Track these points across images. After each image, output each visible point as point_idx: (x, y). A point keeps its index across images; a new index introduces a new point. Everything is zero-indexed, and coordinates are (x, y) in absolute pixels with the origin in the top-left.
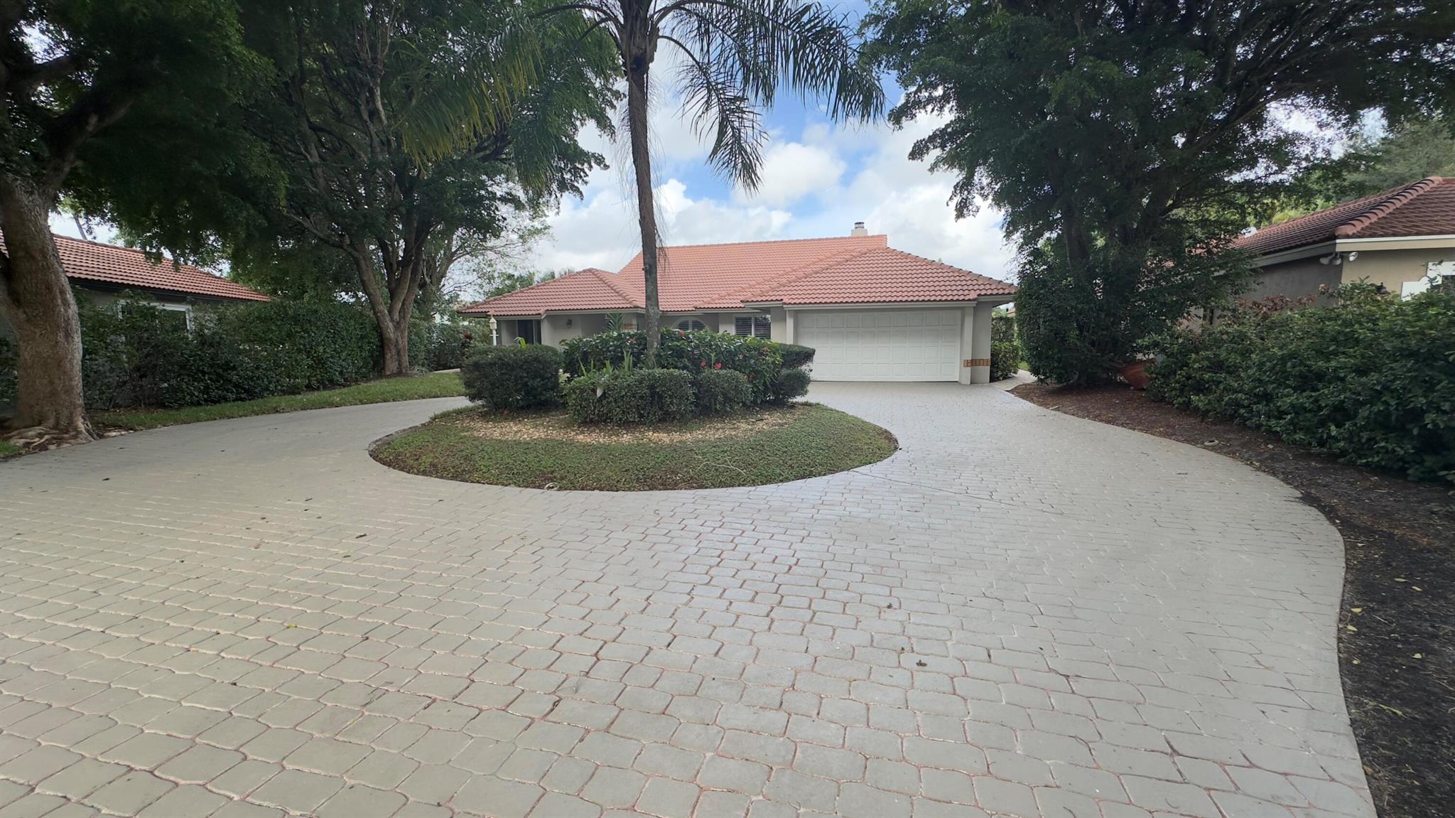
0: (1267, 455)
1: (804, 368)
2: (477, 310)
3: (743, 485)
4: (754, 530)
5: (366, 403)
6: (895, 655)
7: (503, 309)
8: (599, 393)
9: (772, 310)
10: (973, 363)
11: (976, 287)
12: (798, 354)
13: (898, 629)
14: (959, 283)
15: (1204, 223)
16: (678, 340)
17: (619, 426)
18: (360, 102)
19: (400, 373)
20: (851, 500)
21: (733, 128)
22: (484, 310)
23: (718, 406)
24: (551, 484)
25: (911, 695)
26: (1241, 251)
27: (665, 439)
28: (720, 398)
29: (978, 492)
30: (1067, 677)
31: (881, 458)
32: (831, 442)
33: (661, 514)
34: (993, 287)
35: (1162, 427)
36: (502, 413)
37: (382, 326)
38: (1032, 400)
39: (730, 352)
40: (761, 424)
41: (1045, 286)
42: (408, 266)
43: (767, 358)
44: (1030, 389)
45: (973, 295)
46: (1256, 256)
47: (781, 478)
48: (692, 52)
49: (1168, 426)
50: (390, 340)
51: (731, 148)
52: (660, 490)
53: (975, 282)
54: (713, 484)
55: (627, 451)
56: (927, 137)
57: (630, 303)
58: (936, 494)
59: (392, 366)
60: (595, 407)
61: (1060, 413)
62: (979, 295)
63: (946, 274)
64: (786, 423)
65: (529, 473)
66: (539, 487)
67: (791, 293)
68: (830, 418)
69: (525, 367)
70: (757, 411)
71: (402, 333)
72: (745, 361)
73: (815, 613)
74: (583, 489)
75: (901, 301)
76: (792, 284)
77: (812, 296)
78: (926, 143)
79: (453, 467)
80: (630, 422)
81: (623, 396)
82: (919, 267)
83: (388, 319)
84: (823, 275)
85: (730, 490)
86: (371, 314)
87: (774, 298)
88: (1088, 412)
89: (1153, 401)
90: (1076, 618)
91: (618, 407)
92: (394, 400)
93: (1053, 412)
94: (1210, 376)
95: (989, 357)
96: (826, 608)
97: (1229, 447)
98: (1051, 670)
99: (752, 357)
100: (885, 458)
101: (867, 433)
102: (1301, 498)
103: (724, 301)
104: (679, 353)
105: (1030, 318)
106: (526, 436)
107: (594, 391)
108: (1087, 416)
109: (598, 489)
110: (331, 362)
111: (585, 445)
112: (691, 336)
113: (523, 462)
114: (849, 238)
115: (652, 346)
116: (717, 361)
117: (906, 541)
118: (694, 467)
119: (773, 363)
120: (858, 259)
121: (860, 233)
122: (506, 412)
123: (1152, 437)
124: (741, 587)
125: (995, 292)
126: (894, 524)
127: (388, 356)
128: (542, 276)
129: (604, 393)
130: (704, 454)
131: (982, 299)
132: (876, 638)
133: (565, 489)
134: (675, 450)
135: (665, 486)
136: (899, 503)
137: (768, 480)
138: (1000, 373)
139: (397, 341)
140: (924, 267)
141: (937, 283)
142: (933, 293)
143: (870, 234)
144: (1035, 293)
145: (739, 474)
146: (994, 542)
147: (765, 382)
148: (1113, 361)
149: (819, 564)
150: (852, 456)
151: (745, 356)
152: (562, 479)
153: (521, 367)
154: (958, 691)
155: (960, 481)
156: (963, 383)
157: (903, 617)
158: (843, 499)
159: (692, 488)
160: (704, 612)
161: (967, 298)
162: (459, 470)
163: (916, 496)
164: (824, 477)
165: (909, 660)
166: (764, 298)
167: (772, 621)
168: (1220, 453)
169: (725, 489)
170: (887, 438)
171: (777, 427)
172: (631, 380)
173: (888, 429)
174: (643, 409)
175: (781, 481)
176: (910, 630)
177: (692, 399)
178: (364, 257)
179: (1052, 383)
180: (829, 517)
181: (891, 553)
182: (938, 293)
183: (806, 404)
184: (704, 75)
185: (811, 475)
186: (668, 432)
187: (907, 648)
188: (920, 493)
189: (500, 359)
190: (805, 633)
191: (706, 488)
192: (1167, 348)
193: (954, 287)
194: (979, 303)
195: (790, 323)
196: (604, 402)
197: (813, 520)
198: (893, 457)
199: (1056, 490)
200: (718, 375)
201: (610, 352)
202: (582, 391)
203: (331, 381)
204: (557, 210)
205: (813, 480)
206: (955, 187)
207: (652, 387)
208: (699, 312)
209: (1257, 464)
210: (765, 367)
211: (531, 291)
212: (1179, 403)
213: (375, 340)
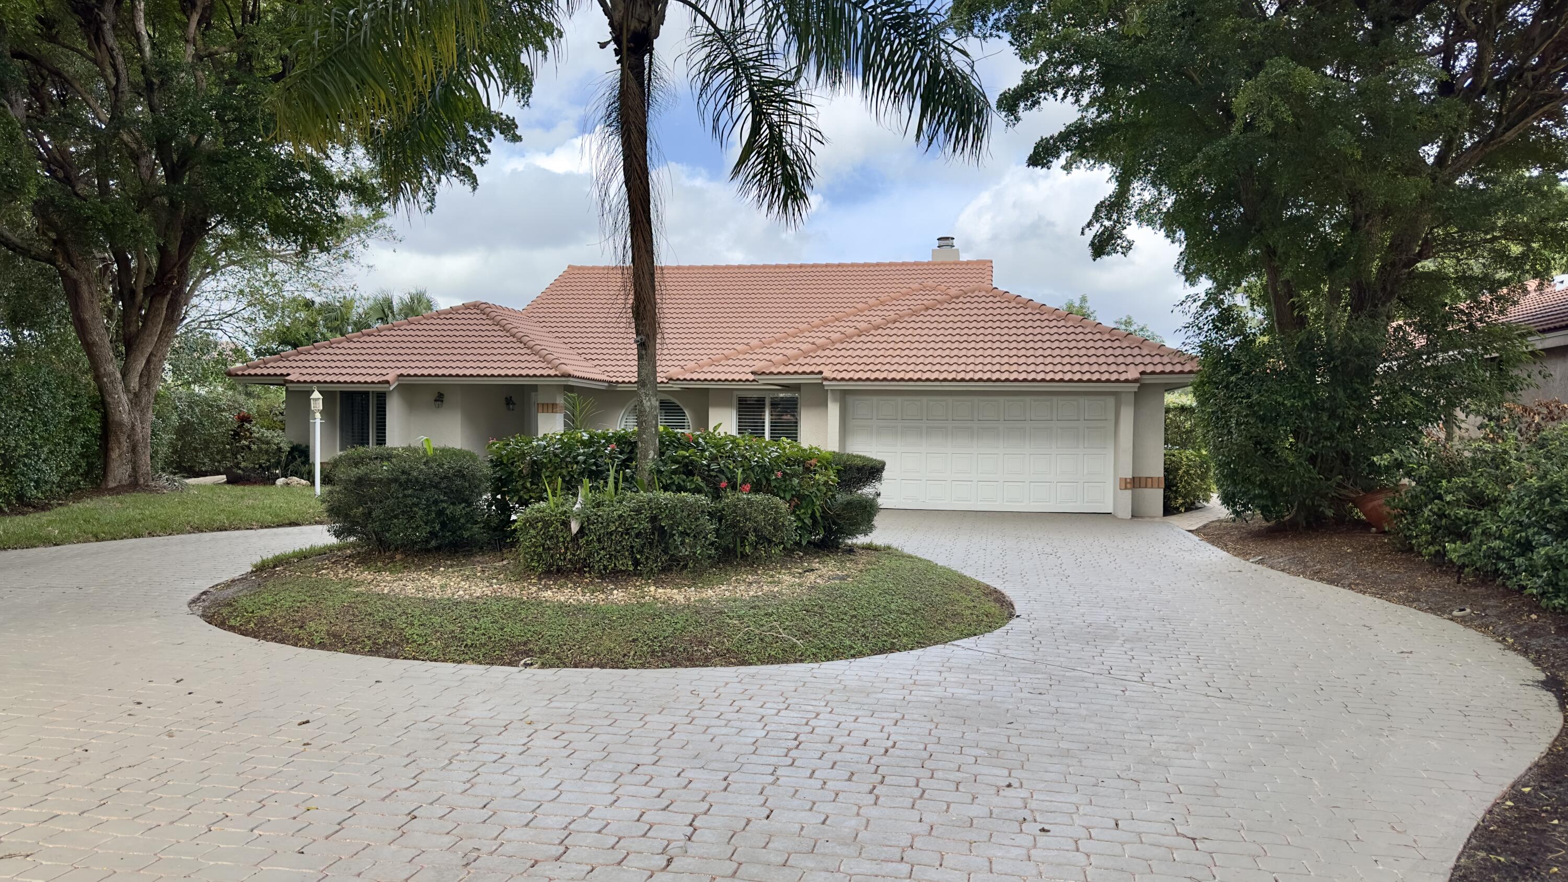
0: (1526, 629)
1: (867, 491)
2: (265, 372)
3: (801, 661)
4: (831, 712)
5: (103, 540)
6: (1017, 825)
7: (317, 371)
8: (575, 527)
9: (802, 388)
10: (1136, 483)
11: (1138, 360)
12: (860, 469)
13: (1020, 803)
14: (1110, 351)
15: (1465, 280)
16: (686, 447)
17: (602, 577)
18: (103, 17)
19: (134, 485)
20: (953, 680)
21: (771, 126)
22: (278, 372)
23: (748, 549)
24: (528, 660)
25: (1033, 852)
26: (1508, 326)
27: (677, 597)
28: (752, 537)
29: (1124, 673)
30: (1194, 839)
31: (990, 628)
32: (918, 604)
33: (702, 695)
34: (1165, 360)
35: (1402, 589)
36: (392, 558)
37: (109, 400)
38: (1225, 547)
39: (763, 467)
40: (812, 577)
41: (1236, 369)
42: (164, 295)
43: (817, 477)
44: (1225, 528)
45: (1133, 373)
46: (1530, 334)
47: (852, 652)
48: (714, 20)
49: (1412, 588)
50: (120, 424)
51: (767, 154)
52: (686, 667)
53: (1136, 351)
54: (759, 660)
55: (626, 614)
56: (1056, 134)
57: (556, 367)
58: (1067, 674)
59: (120, 472)
60: (567, 549)
61: (1264, 568)
62: (1143, 373)
63: (1090, 336)
64: (848, 576)
65: (491, 645)
66: (510, 664)
67: (835, 361)
68: (912, 569)
69: (443, 485)
70: (801, 558)
71: (143, 412)
72: (785, 481)
73: (924, 792)
74: (576, 666)
75: (1016, 380)
76: (838, 346)
77: (871, 367)
78: (1055, 142)
79: (369, 638)
80: (621, 571)
81: (611, 534)
82: (1046, 323)
83: (120, 387)
84: (888, 331)
85: (784, 667)
86: (88, 378)
87: (808, 369)
88: (1305, 567)
89: (1400, 550)
90: (1218, 796)
91: (603, 549)
92: (151, 535)
93: (1254, 566)
94: (1466, 513)
95: (1160, 473)
96: (935, 787)
97: (1483, 617)
98: (1178, 834)
99: (795, 475)
100: (996, 628)
101: (968, 593)
102: (1543, 682)
103: (719, 369)
104: (688, 469)
105: (1218, 418)
106: (461, 592)
107: (566, 524)
108: (1303, 573)
109: (598, 666)
110: (25, 465)
111: (561, 605)
112: (700, 440)
113: (476, 629)
114: (928, 264)
115: (646, 457)
116: (744, 482)
117: (1027, 726)
118: (729, 636)
119: (826, 483)
120: (946, 305)
121: (946, 255)
122: (398, 557)
123: (1387, 604)
124: (832, 768)
125: (1168, 368)
126: (1010, 707)
127: (115, 455)
128: (367, 305)
129: (582, 529)
130: (740, 618)
131: (1148, 379)
132: (995, 811)
133: (551, 667)
134: (697, 612)
135: (691, 661)
136: (1018, 684)
137: (835, 654)
138: (1180, 501)
139: (133, 427)
140: (1054, 323)
141: (1075, 351)
142: (1068, 367)
143: (964, 257)
144: (1223, 380)
145: (794, 646)
146: (1139, 728)
147: (813, 513)
148: (1345, 488)
149: (922, 746)
150: (949, 624)
151: (785, 473)
152: (542, 652)
153: (436, 486)
154: (1081, 849)
155: (1102, 659)
156: (1120, 515)
157: (1024, 793)
158: (941, 679)
159: (729, 664)
160: (797, 791)
161: (1123, 377)
162: (381, 642)
163: (1039, 676)
164: (911, 652)
165: (1032, 828)
166: (791, 369)
167: (877, 798)
168: (1470, 627)
169: (777, 666)
170: (997, 600)
171: (837, 582)
172: (623, 509)
173: (999, 588)
174: (641, 552)
175: (853, 656)
176: (1033, 805)
177: (712, 537)
178: (87, 279)
179: (1256, 518)
180: (926, 699)
181: (1009, 737)
182: (1077, 368)
183: (869, 548)
184: (729, 48)
185: (893, 649)
186: (678, 586)
187: (1029, 818)
188: (1045, 673)
189: (403, 472)
190: (916, 807)
191: (750, 664)
192: (1413, 469)
193: (1102, 359)
194: (1144, 387)
195: (833, 410)
196: (582, 541)
197: (905, 703)
198: (1007, 627)
199: (1231, 672)
200: (750, 503)
201: (577, 463)
202: (547, 524)
203: (20, 497)
204: (429, 204)
205: (896, 655)
206: (1098, 209)
207: (654, 519)
208: (676, 387)
209: (1511, 641)
210: (814, 489)
211: (367, 339)
212: (1430, 555)
213: (94, 426)
